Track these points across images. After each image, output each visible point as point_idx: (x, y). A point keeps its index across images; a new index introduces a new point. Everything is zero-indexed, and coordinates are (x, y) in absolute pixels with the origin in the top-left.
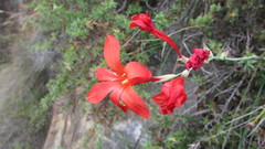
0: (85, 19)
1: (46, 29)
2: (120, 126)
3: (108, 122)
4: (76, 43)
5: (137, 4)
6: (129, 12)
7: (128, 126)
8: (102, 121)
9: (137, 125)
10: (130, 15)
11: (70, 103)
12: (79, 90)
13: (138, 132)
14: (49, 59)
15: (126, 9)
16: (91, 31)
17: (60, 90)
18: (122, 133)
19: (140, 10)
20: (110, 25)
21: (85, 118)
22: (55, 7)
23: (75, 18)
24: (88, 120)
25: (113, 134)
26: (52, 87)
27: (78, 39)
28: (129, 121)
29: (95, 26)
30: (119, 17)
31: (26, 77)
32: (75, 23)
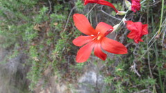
0: (32, 26)
2: (82, 79)
3: (73, 80)
5: (59, 4)
6: (55, 11)
7: (87, 77)
8: (70, 82)
9: (91, 74)
10: (58, 12)
11: (46, 81)
12: (47, 71)
13: (94, 77)
15: (53, 10)
16: (39, 32)
18: (86, 82)
19: (61, 6)
20: (49, 23)
21: (58, 86)
22: (9, 27)
23: (25, 28)
24: (61, 86)
25: (80, 86)
27: (33, 40)
28: (86, 73)
29: (40, 27)
30: (52, 15)
31: (9, 81)
32: (27, 32)
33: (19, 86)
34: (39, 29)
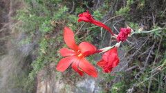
0: (50, 21)
1: (26, 30)
2: (80, 84)
3: (73, 83)
4: (46, 36)
5: (81, 7)
6: (76, 13)
7: (86, 83)
8: (69, 83)
9: (91, 82)
10: (78, 14)
11: (48, 74)
12: (52, 65)
13: (92, 86)
14: (31, 48)
15: (74, 11)
16: (54, 27)
17: (40, 66)
18: (83, 88)
19: (83, 10)
20: (66, 22)
21: (58, 83)
22: (31, 16)
23: (44, 21)
24: (60, 83)
25: (77, 90)
26: (35, 65)
27: (47, 33)
28: (86, 80)
29: (57, 24)
30: (71, 16)
32: (44, 24)
33: (26, 70)
34: (55, 25)
